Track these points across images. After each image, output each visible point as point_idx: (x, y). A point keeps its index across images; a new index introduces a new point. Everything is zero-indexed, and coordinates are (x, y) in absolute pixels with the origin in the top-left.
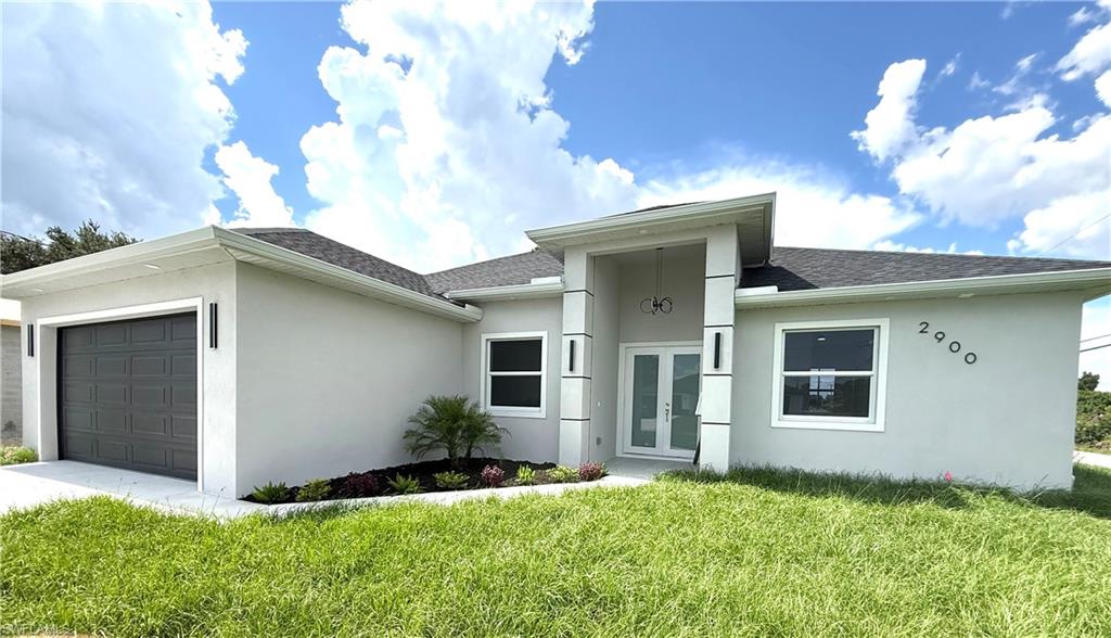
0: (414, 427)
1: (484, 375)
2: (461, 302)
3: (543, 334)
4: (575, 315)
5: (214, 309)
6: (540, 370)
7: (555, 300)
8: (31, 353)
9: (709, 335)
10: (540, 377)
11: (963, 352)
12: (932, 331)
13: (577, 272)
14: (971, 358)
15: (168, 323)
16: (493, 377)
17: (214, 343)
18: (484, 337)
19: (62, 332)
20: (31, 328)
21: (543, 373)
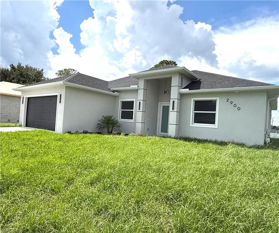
0: (99, 122)
1: (120, 110)
2: (114, 91)
3: (134, 100)
4: (141, 95)
5: (61, 95)
6: (133, 109)
7: (136, 91)
8: (23, 103)
9: (172, 101)
10: (133, 111)
11: (237, 107)
12: (229, 101)
13: (142, 84)
14: (239, 109)
15: (51, 97)
16: (122, 111)
17: (60, 102)
18: (120, 100)
19: (29, 98)
20: (23, 97)
21: (134, 110)
